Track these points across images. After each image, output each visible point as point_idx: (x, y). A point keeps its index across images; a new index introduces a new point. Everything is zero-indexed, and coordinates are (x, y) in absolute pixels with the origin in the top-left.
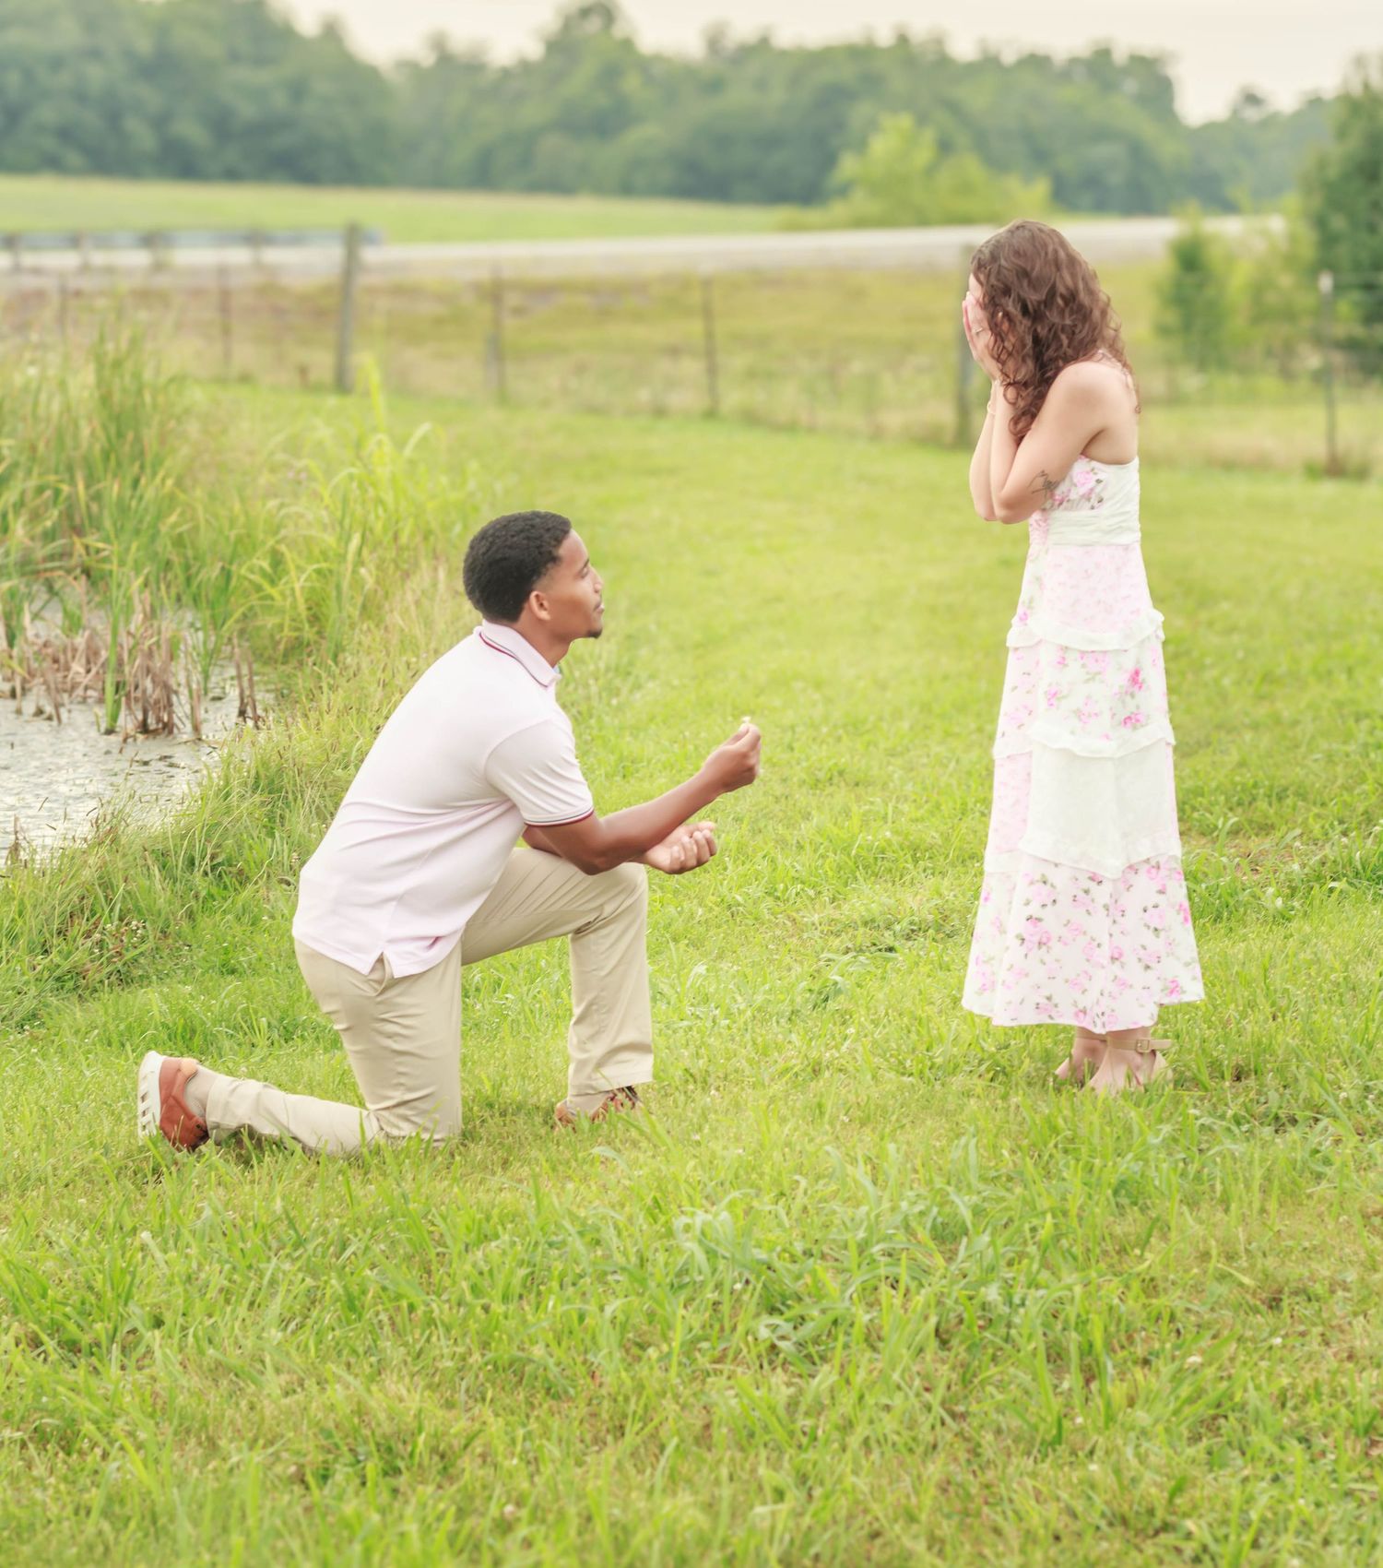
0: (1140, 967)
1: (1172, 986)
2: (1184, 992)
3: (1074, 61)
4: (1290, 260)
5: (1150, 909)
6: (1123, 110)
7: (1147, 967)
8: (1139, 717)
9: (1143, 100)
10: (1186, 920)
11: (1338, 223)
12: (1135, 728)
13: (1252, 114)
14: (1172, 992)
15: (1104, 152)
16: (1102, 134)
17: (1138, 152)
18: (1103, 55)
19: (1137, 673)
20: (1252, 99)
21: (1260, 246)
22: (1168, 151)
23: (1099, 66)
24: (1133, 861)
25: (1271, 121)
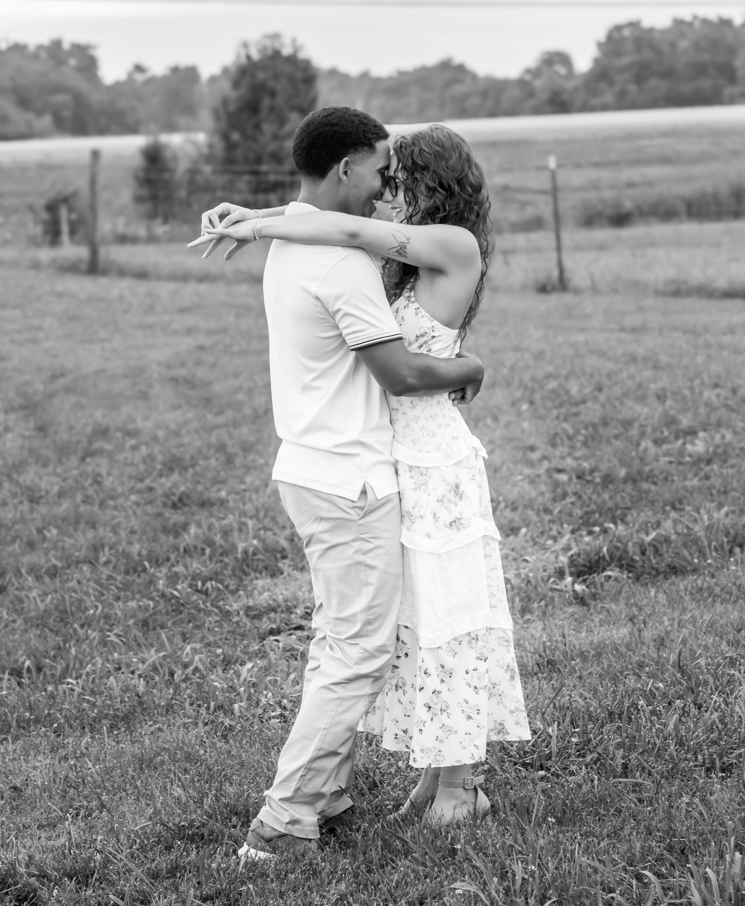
0: (463, 717)
1: (500, 727)
2: (508, 734)
3: (40, 47)
4: (209, 158)
5: (471, 672)
6: (69, 74)
7: (469, 717)
8: (462, 521)
9: (79, 69)
10: (512, 678)
11: (236, 136)
12: (458, 529)
13: (140, 78)
14: (499, 732)
15: (59, 98)
16: (58, 89)
17: (79, 100)
18: (57, 44)
19: (457, 486)
20: (139, 68)
21: (191, 150)
22: (95, 98)
23: (55, 49)
24: (457, 635)
25: (151, 81)
